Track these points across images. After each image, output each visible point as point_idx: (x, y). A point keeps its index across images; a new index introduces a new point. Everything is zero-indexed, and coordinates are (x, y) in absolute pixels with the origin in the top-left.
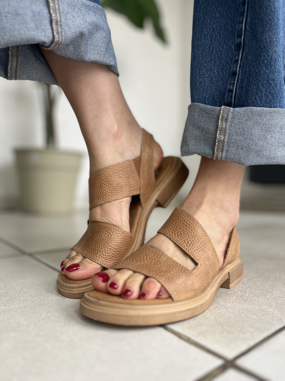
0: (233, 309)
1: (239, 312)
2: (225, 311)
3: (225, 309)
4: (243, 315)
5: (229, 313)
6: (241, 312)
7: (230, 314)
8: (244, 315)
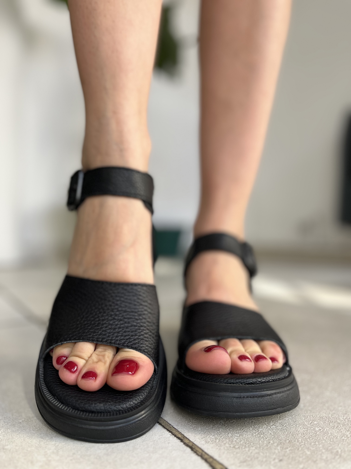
0: (304, 418)
1: (312, 424)
2: (290, 420)
3: (291, 417)
4: (317, 429)
5: (296, 425)
6: (316, 423)
7: (298, 426)
8: (321, 428)
